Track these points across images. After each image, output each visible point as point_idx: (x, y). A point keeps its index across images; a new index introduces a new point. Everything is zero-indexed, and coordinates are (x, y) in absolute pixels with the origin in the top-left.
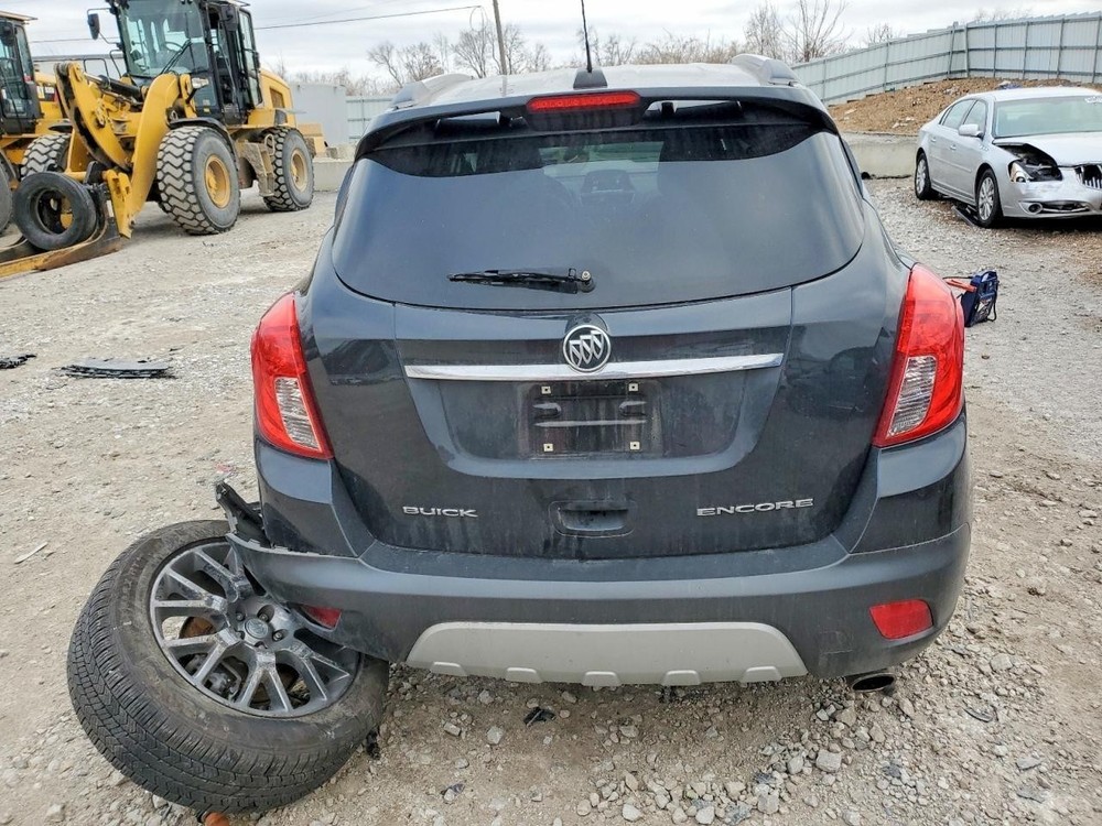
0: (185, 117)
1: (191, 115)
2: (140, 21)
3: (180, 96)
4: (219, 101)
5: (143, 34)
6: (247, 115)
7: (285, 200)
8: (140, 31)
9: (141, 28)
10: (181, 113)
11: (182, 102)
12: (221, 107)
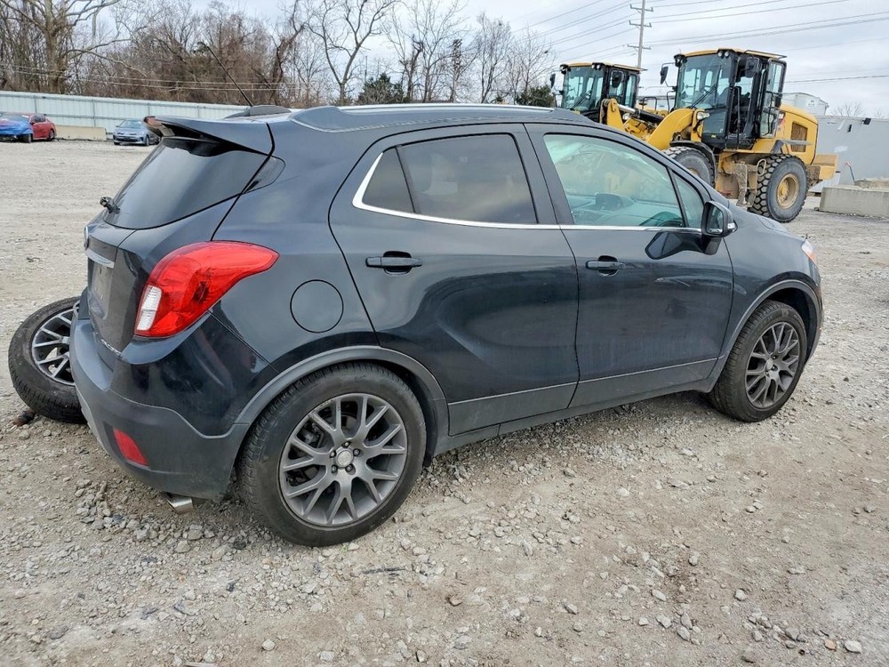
0: (690, 139)
1: (695, 139)
2: (699, 71)
3: (691, 125)
4: (726, 130)
5: (698, 81)
6: (753, 142)
7: (762, 206)
8: (696, 78)
9: (699, 76)
10: (688, 136)
11: (690, 129)
12: (726, 134)
